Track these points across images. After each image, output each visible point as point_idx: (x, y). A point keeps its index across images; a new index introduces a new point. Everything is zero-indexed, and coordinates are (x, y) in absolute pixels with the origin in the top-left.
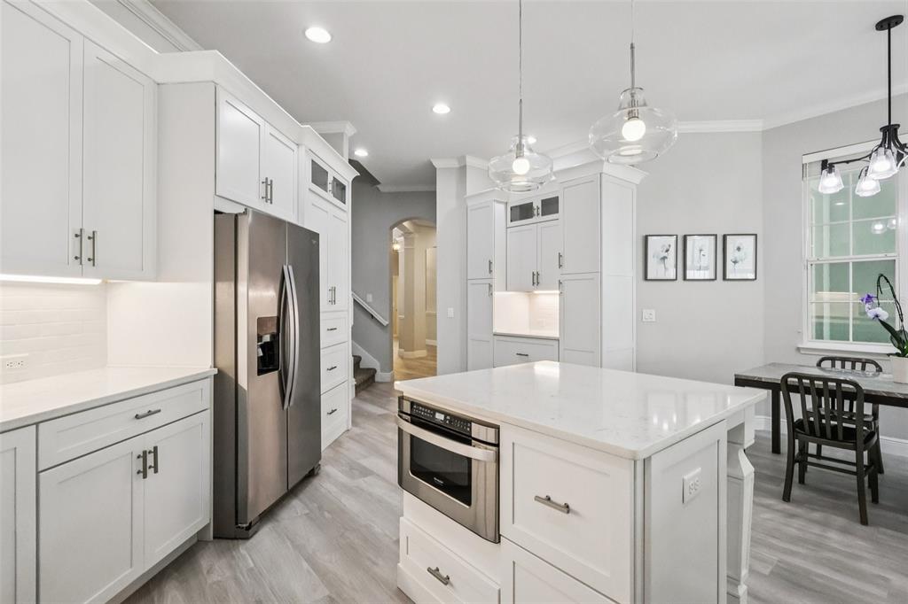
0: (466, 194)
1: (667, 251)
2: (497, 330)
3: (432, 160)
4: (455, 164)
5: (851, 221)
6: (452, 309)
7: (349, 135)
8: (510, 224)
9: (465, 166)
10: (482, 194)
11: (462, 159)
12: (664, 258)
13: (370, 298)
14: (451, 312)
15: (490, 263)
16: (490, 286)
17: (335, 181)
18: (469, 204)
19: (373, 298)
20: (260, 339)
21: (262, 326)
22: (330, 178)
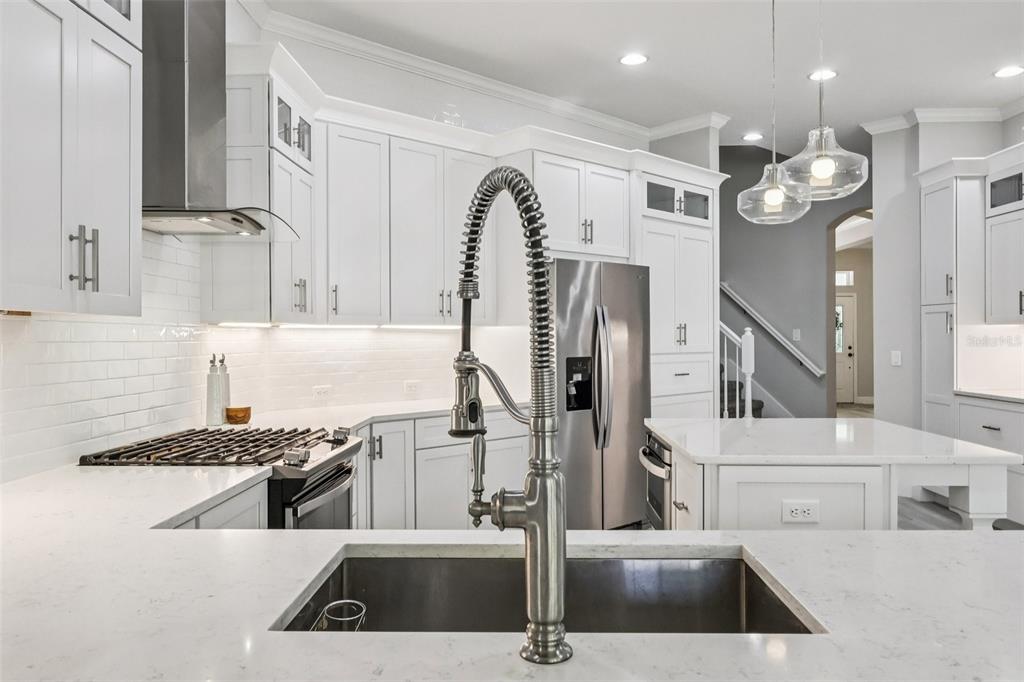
0: (917, 170)
2: (962, 384)
3: (861, 125)
4: (902, 124)
6: (899, 353)
7: (719, 127)
8: (990, 212)
9: (918, 124)
10: (940, 166)
11: (910, 115)
13: (797, 335)
14: (896, 357)
15: (949, 279)
16: (949, 316)
17: (688, 195)
18: (924, 185)
19: (802, 336)
20: (569, 378)
21: (573, 365)
22: (679, 194)
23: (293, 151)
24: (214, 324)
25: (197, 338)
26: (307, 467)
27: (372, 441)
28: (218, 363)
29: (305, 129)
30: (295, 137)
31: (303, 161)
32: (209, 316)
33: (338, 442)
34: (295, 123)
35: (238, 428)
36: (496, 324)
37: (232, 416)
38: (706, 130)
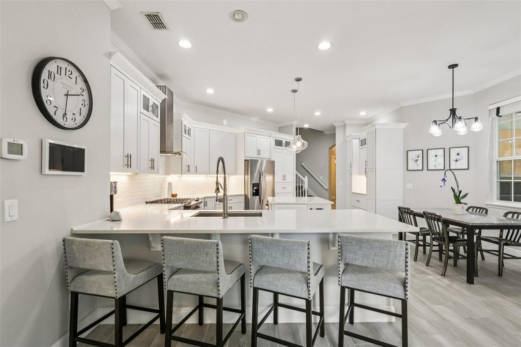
0: (346, 136)
1: (418, 157)
2: (354, 190)
3: (334, 124)
4: (342, 124)
5: (514, 138)
8: (361, 147)
9: (345, 124)
10: (350, 135)
11: (344, 122)
12: (417, 160)
14: (341, 183)
15: (351, 164)
16: (351, 173)
17: (286, 142)
18: (347, 139)
19: (323, 178)
20: (253, 188)
21: (254, 185)
22: (284, 142)
23: (187, 136)
24: (169, 175)
25: (165, 178)
26: (191, 204)
27: (205, 202)
28: (170, 184)
29: (189, 130)
30: (187, 132)
31: (189, 137)
32: (167, 173)
33: (197, 201)
34: (187, 129)
35: (175, 198)
36: (236, 175)
37: (173, 196)
38: (292, 125)
